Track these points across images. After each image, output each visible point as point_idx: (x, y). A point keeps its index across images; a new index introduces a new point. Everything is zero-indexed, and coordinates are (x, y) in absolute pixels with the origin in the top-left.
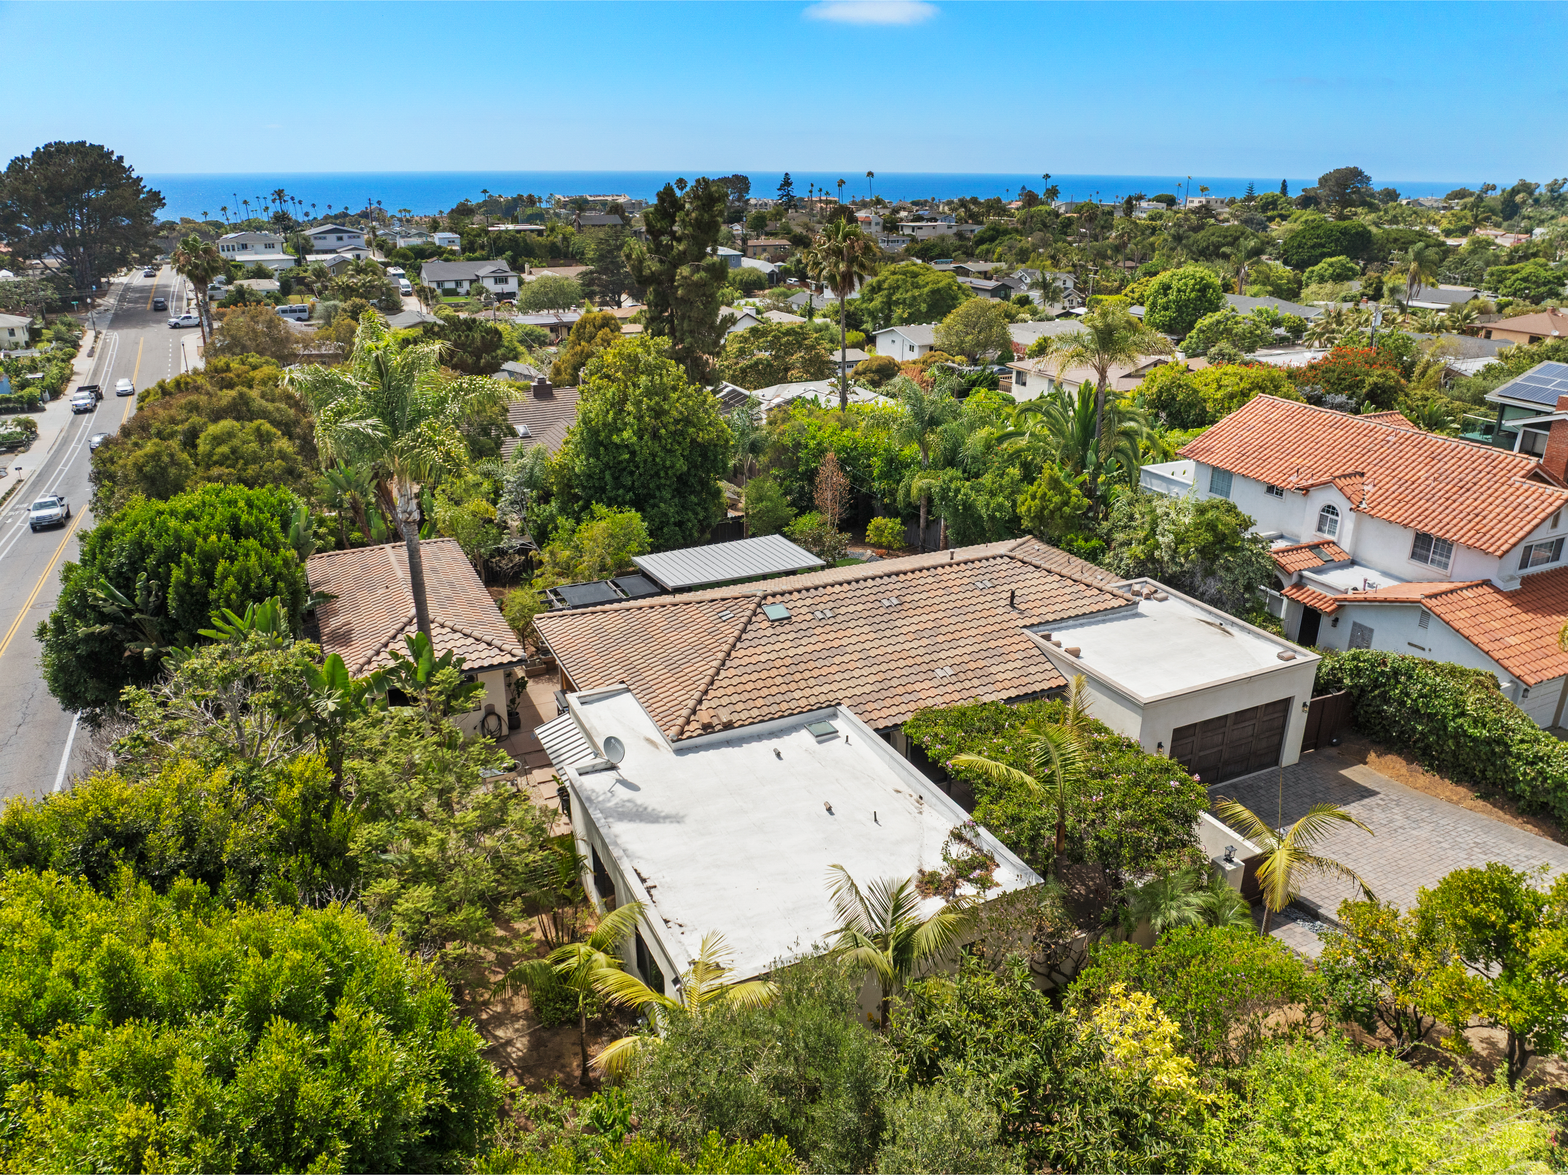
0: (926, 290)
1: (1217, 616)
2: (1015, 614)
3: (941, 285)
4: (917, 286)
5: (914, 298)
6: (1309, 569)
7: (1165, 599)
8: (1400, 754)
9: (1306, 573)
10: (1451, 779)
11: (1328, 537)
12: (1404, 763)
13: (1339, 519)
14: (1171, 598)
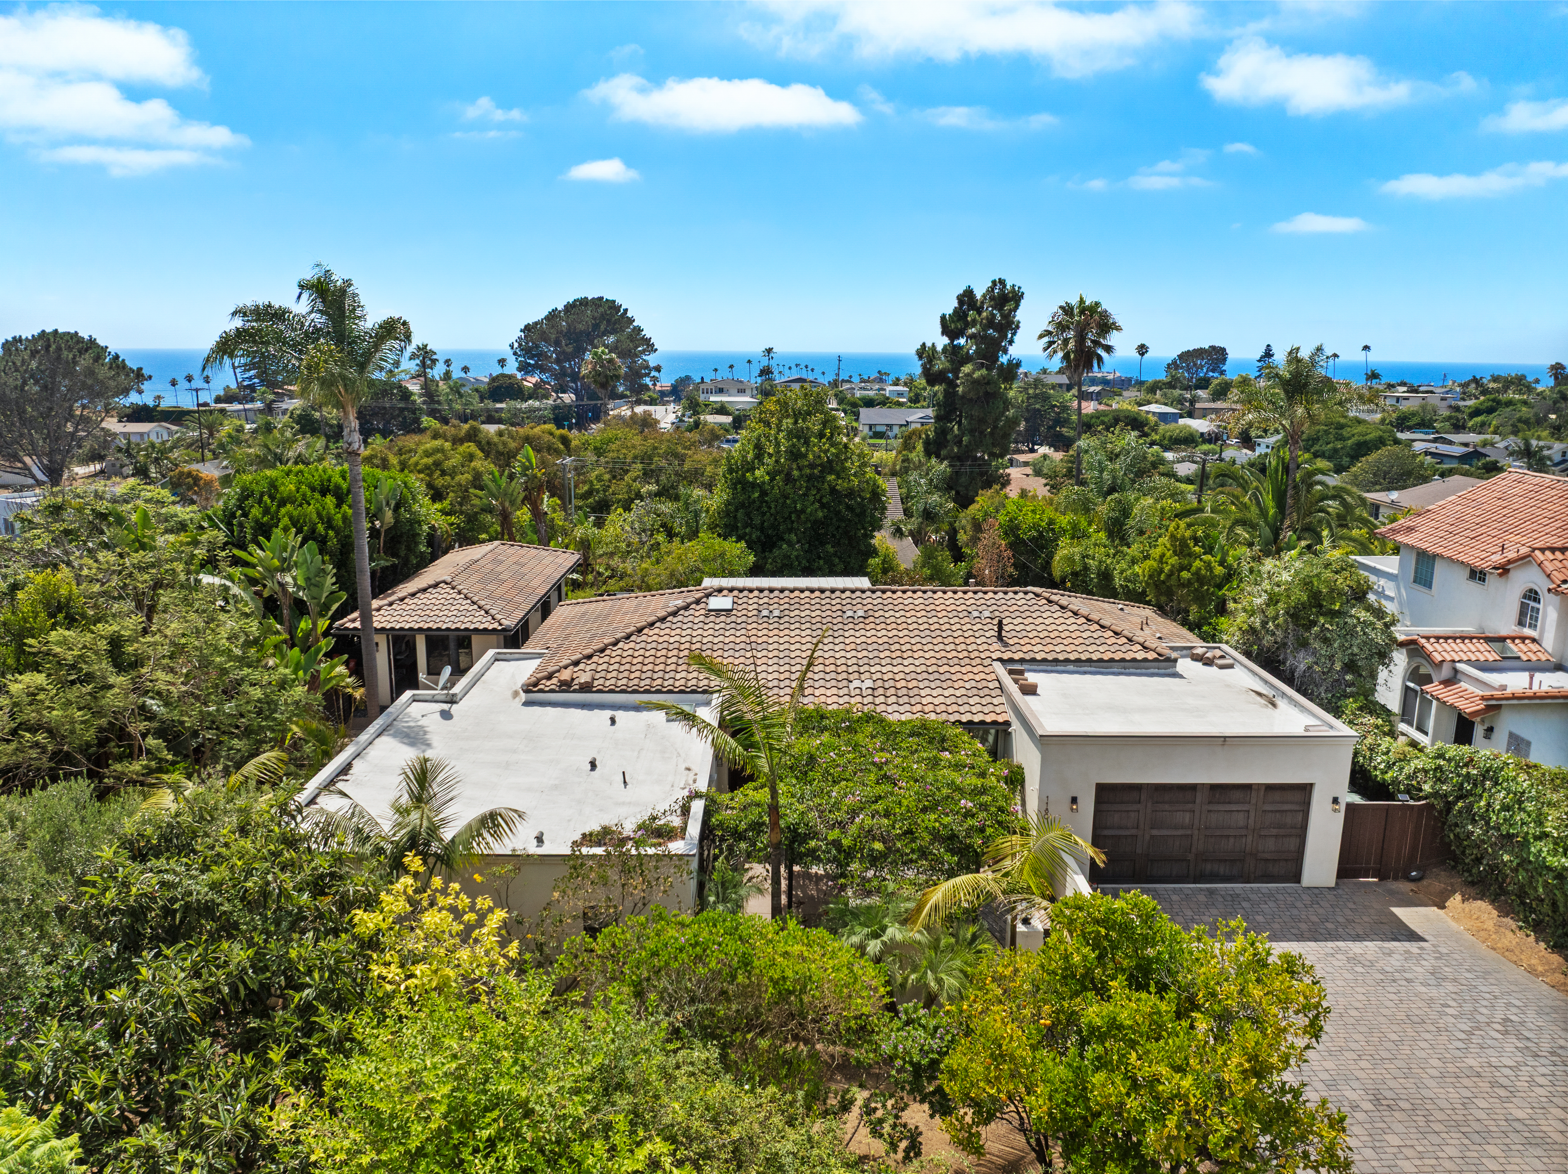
0: (1350, 442)
1: (1272, 686)
2: (996, 646)
3: (1368, 438)
4: (1341, 438)
5: (1335, 451)
6: (1469, 662)
7: (1231, 666)
8: (1492, 902)
9: (1459, 666)
10: (1547, 942)
11: (1527, 631)
12: (1495, 913)
13: (1541, 606)
14: (1237, 667)
